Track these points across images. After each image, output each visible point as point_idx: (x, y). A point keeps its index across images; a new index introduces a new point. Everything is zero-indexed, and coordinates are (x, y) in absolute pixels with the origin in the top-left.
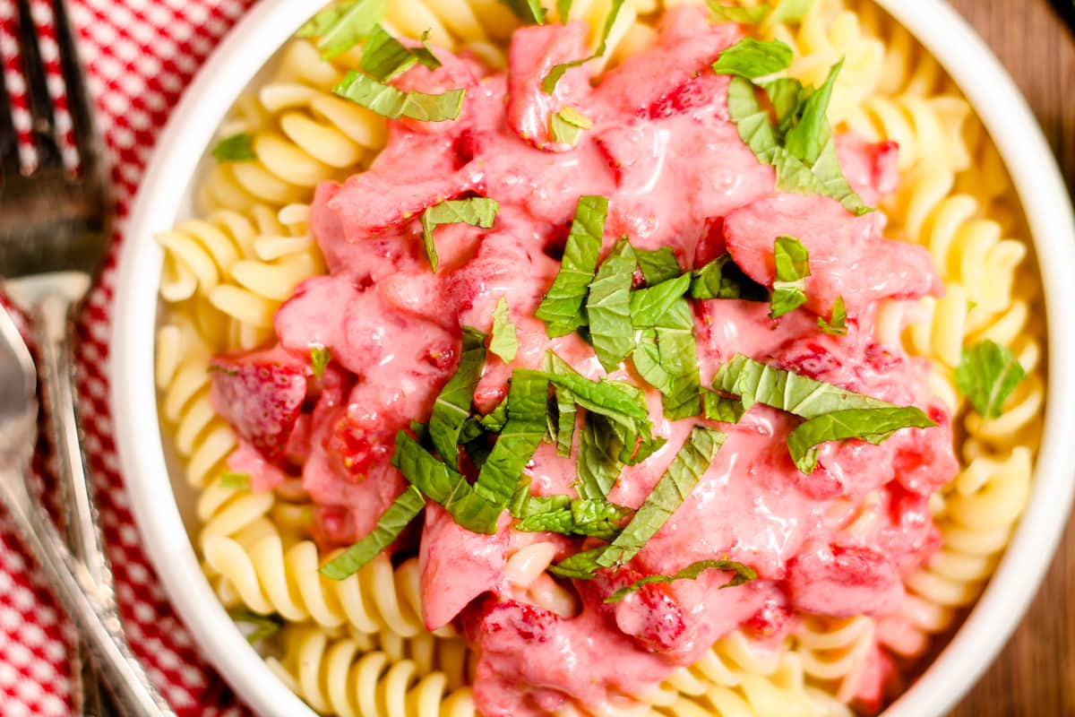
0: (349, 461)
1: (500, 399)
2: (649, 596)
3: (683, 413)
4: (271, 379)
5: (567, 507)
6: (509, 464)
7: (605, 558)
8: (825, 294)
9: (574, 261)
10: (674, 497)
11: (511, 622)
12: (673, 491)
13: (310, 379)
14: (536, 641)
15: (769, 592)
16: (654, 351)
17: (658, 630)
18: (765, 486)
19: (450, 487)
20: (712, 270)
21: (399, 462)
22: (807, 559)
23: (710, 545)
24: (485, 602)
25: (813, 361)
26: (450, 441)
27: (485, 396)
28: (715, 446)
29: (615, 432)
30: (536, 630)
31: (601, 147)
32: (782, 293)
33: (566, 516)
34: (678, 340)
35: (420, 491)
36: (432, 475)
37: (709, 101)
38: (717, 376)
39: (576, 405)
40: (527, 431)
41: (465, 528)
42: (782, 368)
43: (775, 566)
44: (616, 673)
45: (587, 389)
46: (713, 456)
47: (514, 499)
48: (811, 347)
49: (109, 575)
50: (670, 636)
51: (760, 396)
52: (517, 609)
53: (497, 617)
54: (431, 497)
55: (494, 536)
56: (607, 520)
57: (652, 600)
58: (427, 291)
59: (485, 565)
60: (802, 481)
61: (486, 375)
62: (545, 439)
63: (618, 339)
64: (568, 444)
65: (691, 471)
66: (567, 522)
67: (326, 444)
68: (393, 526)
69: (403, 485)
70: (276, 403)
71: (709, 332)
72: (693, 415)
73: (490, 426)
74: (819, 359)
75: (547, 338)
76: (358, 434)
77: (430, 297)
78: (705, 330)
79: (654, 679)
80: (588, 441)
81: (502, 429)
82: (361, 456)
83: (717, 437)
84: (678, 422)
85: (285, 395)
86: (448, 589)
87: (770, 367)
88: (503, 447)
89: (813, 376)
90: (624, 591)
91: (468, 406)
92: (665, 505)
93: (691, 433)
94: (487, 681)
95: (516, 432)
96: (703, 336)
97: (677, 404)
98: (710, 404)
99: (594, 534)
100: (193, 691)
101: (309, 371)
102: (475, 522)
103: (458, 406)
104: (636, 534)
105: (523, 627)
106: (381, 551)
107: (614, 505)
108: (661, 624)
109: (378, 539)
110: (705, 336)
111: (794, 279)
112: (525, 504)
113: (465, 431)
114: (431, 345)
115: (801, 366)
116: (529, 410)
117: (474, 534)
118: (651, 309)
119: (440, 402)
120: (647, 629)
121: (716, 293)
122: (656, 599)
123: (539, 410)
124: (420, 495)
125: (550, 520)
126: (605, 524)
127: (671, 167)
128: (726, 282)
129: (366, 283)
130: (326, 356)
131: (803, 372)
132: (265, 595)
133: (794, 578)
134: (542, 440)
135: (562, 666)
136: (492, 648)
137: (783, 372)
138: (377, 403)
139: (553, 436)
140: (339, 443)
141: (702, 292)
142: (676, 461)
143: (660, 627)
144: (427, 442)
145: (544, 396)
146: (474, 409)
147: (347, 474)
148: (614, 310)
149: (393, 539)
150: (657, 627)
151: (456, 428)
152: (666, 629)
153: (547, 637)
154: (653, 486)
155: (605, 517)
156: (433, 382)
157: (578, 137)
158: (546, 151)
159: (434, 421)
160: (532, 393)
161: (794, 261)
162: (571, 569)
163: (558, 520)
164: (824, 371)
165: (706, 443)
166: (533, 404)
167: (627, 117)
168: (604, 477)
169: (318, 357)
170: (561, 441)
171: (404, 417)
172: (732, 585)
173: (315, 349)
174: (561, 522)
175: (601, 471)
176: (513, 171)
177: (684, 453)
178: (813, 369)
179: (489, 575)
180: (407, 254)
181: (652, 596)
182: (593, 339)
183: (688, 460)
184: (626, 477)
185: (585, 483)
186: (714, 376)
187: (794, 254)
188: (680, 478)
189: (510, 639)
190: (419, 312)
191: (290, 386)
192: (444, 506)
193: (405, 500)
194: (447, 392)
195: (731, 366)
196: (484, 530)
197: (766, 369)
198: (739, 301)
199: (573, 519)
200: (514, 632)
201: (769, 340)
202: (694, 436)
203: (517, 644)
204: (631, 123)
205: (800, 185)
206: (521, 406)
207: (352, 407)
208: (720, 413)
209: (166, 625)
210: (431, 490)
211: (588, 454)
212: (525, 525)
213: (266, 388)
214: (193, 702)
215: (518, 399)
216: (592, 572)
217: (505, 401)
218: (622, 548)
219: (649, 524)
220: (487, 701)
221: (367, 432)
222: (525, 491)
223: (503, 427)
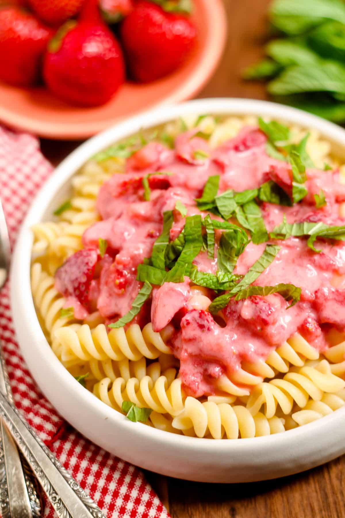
0: (118, 281)
1: (180, 232)
2: (254, 299)
3: (261, 242)
6: (188, 259)
7: (233, 291)
10: (261, 268)
11: (194, 319)
12: (261, 266)
13: (99, 255)
14: (206, 330)
15: (309, 310)
17: (260, 313)
18: (301, 265)
19: (162, 277)
20: (266, 186)
21: (140, 278)
24: (182, 312)
25: (315, 217)
26: (161, 259)
27: (175, 231)
28: (276, 250)
30: (206, 323)
31: (216, 162)
32: (297, 188)
34: (256, 220)
35: (150, 282)
36: (154, 275)
38: (275, 230)
39: (214, 229)
40: (194, 247)
42: (301, 222)
44: (244, 349)
45: (218, 224)
46: (276, 253)
47: (191, 273)
50: (266, 315)
51: (293, 233)
52: (196, 312)
53: (188, 317)
54: (155, 284)
55: (182, 284)
56: (233, 281)
57: (256, 301)
58: (147, 208)
59: (181, 294)
60: (317, 262)
62: (202, 250)
63: (230, 205)
64: (212, 252)
65: (267, 261)
66: (215, 282)
67: (107, 283)
68: (138, 303)
69: (142, 285)
70: (84, 264)
71: (269, 214)
72: (266, 241)
73: (177, 247)
76: (120, 267)
78: (267, 214)
80: (221, 253)
81: (183, 249)
82: (122, 280)
83: (277, 247)
84: (260, 245)
85: (89, 259)
87: (296, 223)
88: (184, 254)
89: (315, 222)
91: (167, 240)
92: (257, 270)
93: (266, 248)
94: (186, 362)
95: (189, 248)
97: (258, 239)
98: (273, 237)
99: (228, 289)
101: (99, 252)
102: (175, 278)
103: (163, 242)
104: (246, 281)
105: (199, 321)
106: (134, 318)
107: (235, 275)
108: (261, 309)
109: (132, 312)
110: (267, 217)
111: (302, 183)
112: (196, 274)
113: (167, 256)
114: (151, 230)
115: (309, 219)
116: (194, 232)
117: (175, 283)
119: (156, 244)
120: (255, 314)
121: (270, 200)
122: (258, 300)
123: (198, 231)
124: (150, 285)
125: (207, 280)
126: (232, 283)
128: (273, 195)
130: (105, 243)
131: (311, 221)
133: (319, 298)
134: (201, 251)
136: (187, 337)
137: (302, 224)
138: (128, 254)
139: (206, 248)
140: (113, 276)
141: (263, 198)
142: (261, 258)
143: (261, 311)
144: (151, 264)
145: (200, 225)
146: (170, 240)
147: (116, 290)
148: (227, 197)
149: (139, 310)
151: (163, 251)
153: (211, 328)
154: (251, 265)
155: (232, 279)
158: (193, 165)
159: (154, 254)
160: (195, 225)
163: (211, 281)
164: (320, 219)
165: (273, 250)
168: (230, 266)
169: (102, 243)
170: (209, 250)
171: (140, 260)
173: (101, 240)
175: (228, 263)
177: (263, 256)
178: (314, 220)
179: (182, 299)
181: (256, 299)
182: (219, 208)
183: (266, 258)
184: (239, 264)
185: (221, 270)
186: (273, 230)
187: (299, 167)
188: (263, 263)
189: (194, 329)
191: (90, 256)
192: (160, 285)
193: (143, 291)
195: (279, 226)
196: (178, 281)
197: (295, 225)
198: (279, 206)
199: (218, 281)
200: (196, 325)
203: (198, 332)
206: (191, 232)
207: (118, 256)
210: (155, 281)
211: (222, 257)
212: (196, 281)
213: (80, 260)
214: (49, 438)
215: (189, 229)
216: (229, 298)
217: (183, 231)
218: (241, 286)
219: (252, 277)
220: (186, 374)
221: (125, 266)
222: (196, 270)
223: (183, 247)
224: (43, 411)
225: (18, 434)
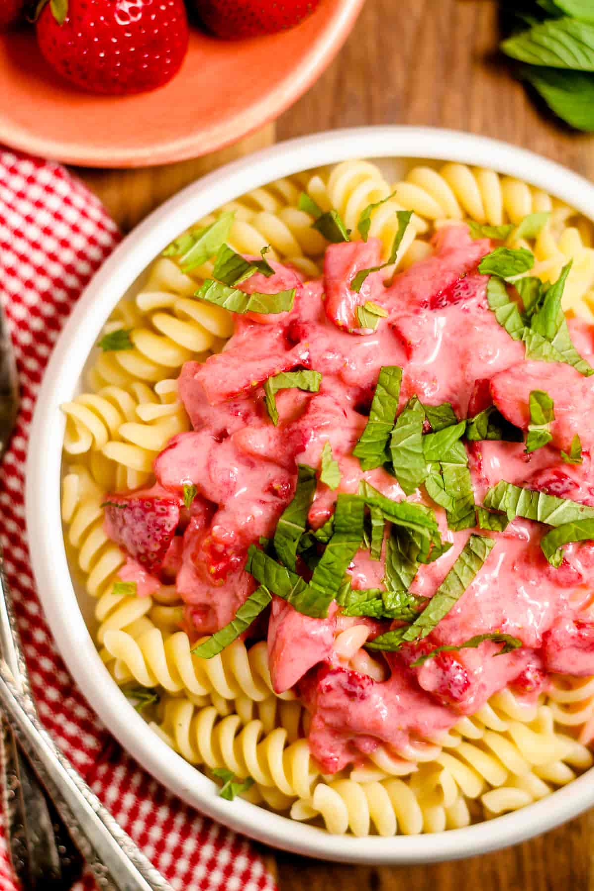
0: (213, 569)
1: (328, 517)
2: (442, 661)
3: (462, 526)
4: (153, 509)
5: (379, 597)
6: (335, 566)
7: (409, 635)
8: (565, 434)
9: (379, 415)
10: (458, 588)
11: (340, 685)
12: (458, 583)
13: (182, 508)
14: (358, 699)
15: (530, 658)
16: (439, 478)
17: (450, 687)
18: (525, 578)
19: (291, 585)
20: (482, 418)
21: (251, 569)
22: (558, 631)
23: (486, 623)
24: (320, 670)
25: (558, 484)
26: (290, 550)
27: (317, 514)
28: (487, 548)
29: (412, 540)
30: (358, 690)
31: (395, 331)
32: (535, 433)
33: (379, 603)
34: (457, 472)
35: (268, 589)
36: (277, 576)
37: (474, 295)
38: (487, 498)
39: (385, 520)
40: (348, 541)
41: (304, 614)
42: (535, 490)
43: (534, 638)
44: (417, 722)
45: (392, 508)
46: (486, 557)
47: (339, 592)
48: (556, 473)
49: (23, 666)
50: (459, 691)
51: (519, 511)
52: (344, 674)
53: (329, 681)
54: (277, 593)
55: (326, 619)
56: (408, 606)
57: (445, 665)
58: (270, 439)
59: (320, 641)
60: (553, 575)
61: (317, 500)
62: (361, 547)
63: (415, 470)
64: (378, 550)
65: (470, 569)
66: (379, 608)
67: (194, 557)
68: (246, 617)
69: (255, 585)
70: (157, 527)
71: (480, 465)
72: (470, 527)
73: (320, 538)
74: (562, 482)
75: (361, 471)
76: (220, 548)
77: (272, 444)
78: (477, 464)
79: (445, 727)
80: (393, 548)
81: (329, 540)
82: (222, 565)
83: (489, 542)
84: (458, 533)
85: (165, 521)
86: (292, 660)
87: (526, 490)
88: (330, 554)
89: (559, 495)
90: (425, 657)
91: (303, 524)
92: (452, 593)
93: (469, 540)
94: (320, 731)
95: (340, 542)
96: (475, 468)
97: (458, 519)
98: (483, 517)
99: (399, 617)
100: (90, 753)
101: (182, 503)
102: (311, 610)
103: (296, 524)
104: (431, 616)
105: (348, 687)
106: (238, 636)
107: (413, 595)
108: (452, 682)
109: (236, 627)
110: (477, 468)
111: (543, 423)
112: (347, 596)
113: (301, 544)
114: (273, 480)
115: (549, 488)
116: (350, 524)
117: (311, 619)
118: (438, 448)
119: (283, 521)
120: (441, 686)
121: (485, 436)
122: (448, 663)
123: (358, 524)
124: (267, 591)
125: (366, 607)
126: (407, 609)
127: (447, 344)
128: (491, 428)
129: (222, 436)
130: (194, 491)
131: (551, 493)
132: (151, 672)
133: (549, 646)
134: (359, 548)
135: (377, 718)
136: (324, 705)
137: (536, 493)
138: (233, 523)
139: (367, 544)
140: (205, 555)
141: (474, 435)
142: (459, 561)
143: (451, 684)
144: (271, 551)
145: (361, 514)
146: (308, 526)
147: (210, 578)
148: (411, 449)
149: (247, 627)
150: (449, 685)
151: (294, 540)
152: (456, 685)
153: (366, 695)
154: (442, 578)
155: (407, 604)
156: (275, 508)
157: (378, 323)
158: (355, 334)
159: (278, 536)
160: (352, 511)
161: (543, 410)
162: (382, 644)
163: (372, 607)
164: (567, 491)
165: (481, 547)
166: (353, 519)
167: (413, 308)
168: (406, 574)
169: (189, 490)
170: (373, 547)
171: (254, 535)
172: (503, 653)
173: (187, 486)
174: (375, 609)
175: (403, 569)
176: (331, 350)
177: (464, 555)
178: (558, 490)
179: (323, 649)
180: (254, 413)
181: (445, 661)
182: (396, 471)
183: (467, 560)
184: (422, 574)
185: (391, 578)
186: (485, 497)
187: (543, 403)
188: (462, 574)
189: (338, 697)
190: (265, 455)
191: (167, 514)
192: (286, 600)
193: (256, 597)
194: (287, 514)
195: (497, 489)
196: (318, 615)
197: (523, 492)
198: (500, 442)
199: (383, 606)
200: (341, 692)
201: (524, 471)
202: (471, 542)
203: (344, 701)
204: (417, 312)
205: (543, 354)
206: (344, 522)
207: (216, 528)
208: (490, 525)
209: (69, 702)
210: (277, 588)
211: (393, 558)
212: (348, 611)
213: (149, 516)
214: (90, 762)
215: (342, 516)
216: (399, 645)
217: (332, 518)
218: (421, 627)
219: (441, 607)
220: (320, 747)
221: (227, 546)
222: (348, 586)
223: (330, 538)
224: (81, 712)
225: (39, 762)
